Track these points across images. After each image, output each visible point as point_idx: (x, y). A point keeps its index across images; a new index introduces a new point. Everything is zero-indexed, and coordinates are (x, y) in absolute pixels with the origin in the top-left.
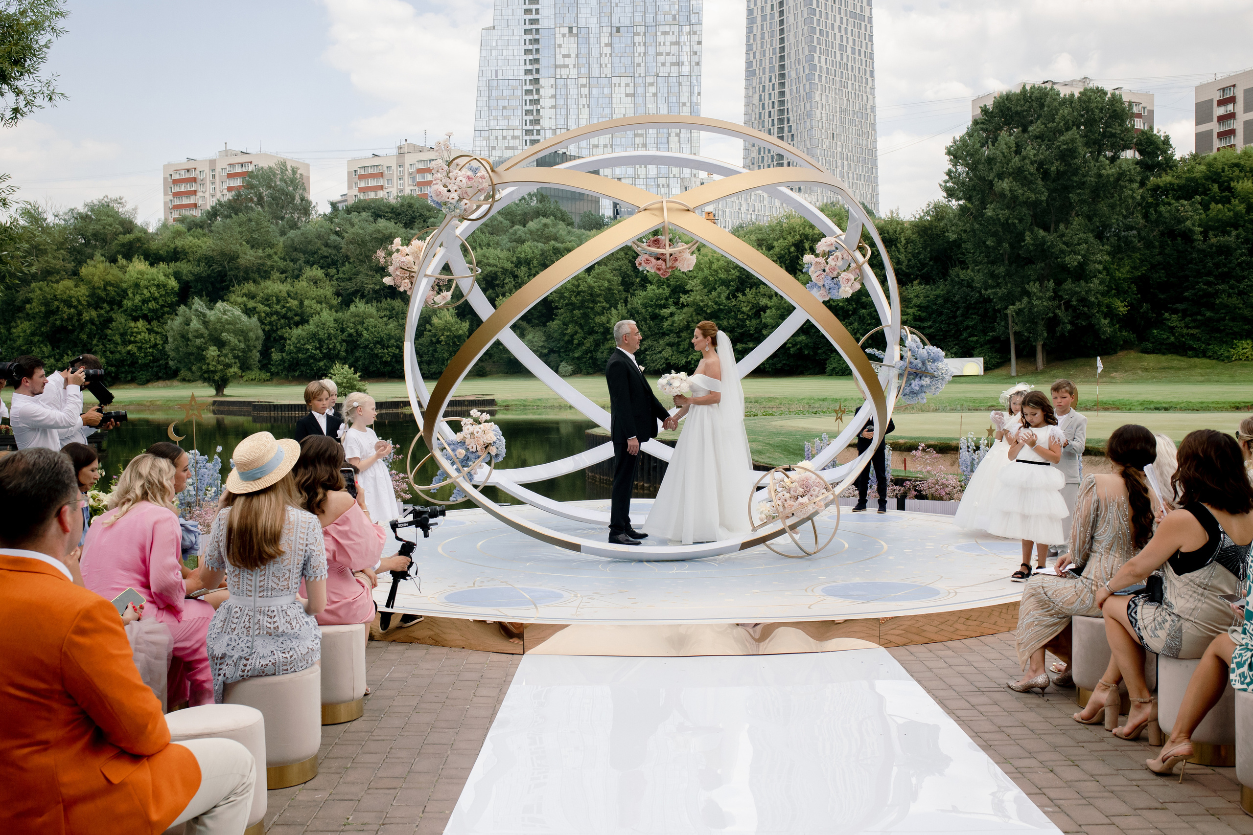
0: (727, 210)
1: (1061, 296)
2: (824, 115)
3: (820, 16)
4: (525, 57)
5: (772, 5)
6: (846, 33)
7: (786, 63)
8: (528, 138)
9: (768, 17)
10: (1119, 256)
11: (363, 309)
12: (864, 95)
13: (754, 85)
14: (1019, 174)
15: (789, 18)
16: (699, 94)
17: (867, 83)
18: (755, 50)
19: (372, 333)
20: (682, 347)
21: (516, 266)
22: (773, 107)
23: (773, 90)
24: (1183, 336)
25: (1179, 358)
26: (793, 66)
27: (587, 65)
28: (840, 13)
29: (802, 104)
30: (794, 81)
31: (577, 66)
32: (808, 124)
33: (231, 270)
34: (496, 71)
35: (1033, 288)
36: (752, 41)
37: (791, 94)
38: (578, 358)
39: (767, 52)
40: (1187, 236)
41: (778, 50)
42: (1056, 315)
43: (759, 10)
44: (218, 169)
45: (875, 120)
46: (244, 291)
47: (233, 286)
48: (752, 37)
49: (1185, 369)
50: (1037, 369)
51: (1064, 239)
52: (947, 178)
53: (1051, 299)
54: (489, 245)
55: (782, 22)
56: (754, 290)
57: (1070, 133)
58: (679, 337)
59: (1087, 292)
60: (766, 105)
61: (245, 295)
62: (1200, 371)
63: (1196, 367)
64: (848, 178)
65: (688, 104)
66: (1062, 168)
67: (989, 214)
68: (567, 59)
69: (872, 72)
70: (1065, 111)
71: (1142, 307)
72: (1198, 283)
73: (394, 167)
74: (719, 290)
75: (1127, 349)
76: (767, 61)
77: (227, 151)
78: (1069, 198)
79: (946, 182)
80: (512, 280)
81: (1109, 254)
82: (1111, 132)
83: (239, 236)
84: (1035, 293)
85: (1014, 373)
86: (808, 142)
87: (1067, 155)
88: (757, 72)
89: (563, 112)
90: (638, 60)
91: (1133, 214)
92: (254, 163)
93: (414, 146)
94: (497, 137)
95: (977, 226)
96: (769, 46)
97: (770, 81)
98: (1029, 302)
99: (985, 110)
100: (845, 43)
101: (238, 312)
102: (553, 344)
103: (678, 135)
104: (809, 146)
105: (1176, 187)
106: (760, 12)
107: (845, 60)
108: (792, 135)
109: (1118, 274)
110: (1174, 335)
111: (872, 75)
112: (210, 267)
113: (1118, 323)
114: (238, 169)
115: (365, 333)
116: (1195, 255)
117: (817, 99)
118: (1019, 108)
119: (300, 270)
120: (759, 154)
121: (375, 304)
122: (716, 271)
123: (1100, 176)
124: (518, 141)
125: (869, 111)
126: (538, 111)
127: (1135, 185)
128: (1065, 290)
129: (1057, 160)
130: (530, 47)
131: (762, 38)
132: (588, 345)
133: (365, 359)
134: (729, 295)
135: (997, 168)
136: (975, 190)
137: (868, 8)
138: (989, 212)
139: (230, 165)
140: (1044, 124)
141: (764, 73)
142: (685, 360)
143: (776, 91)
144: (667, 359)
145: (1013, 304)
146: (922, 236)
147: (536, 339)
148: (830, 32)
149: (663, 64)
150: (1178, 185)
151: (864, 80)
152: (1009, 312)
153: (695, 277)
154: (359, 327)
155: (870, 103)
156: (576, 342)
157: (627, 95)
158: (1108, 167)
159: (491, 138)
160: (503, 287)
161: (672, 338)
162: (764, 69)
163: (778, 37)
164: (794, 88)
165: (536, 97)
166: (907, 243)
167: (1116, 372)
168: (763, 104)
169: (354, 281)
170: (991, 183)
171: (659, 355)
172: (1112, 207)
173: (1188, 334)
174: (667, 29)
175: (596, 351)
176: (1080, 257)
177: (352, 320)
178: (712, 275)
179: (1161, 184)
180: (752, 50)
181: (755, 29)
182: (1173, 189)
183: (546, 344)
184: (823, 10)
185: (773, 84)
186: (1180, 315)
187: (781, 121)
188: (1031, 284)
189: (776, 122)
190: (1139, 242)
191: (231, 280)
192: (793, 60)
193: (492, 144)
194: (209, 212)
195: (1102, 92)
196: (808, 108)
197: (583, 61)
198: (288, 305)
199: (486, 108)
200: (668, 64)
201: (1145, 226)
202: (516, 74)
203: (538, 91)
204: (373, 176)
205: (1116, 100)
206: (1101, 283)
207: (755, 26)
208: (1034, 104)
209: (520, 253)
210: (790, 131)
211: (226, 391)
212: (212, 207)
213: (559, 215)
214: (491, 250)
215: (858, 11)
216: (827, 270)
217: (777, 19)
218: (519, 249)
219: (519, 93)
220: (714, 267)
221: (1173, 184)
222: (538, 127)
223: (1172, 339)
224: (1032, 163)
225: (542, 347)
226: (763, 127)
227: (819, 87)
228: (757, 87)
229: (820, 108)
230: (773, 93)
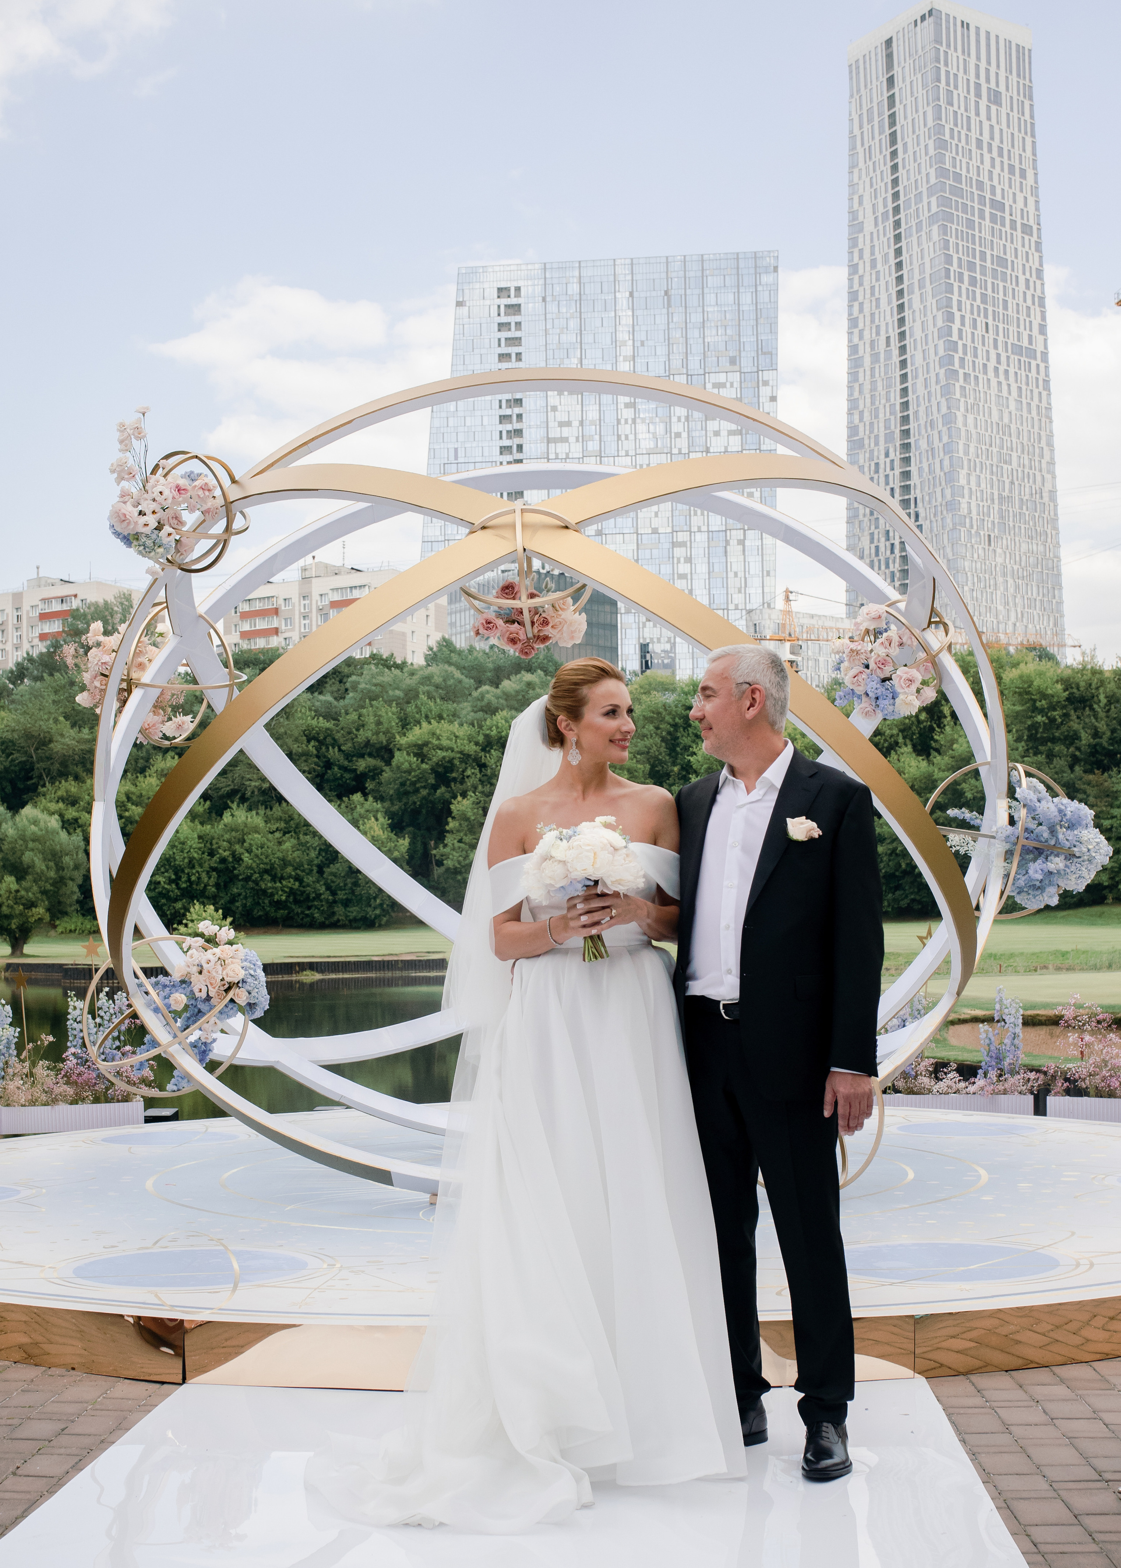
0: (821, 659)
2: (974, 507)
3: (965, 353)
4: (501, 427)
5: (888, 338)
6: (1007, 378)
7: (911, 426)
9: (882, 356)
11: (244, 818)
12: (1038, 473)
13: (861, 462)
15: (915, 356)
17: (1042, 456)
18: (861, 407)
19: (257, 856)
21: (483, 750)
23: (892, 469)
26: (923, 432)
27: (597, 437)
28: (996, 347)
29: (938, 490)
30: (924, 455)
31: (582, 439)
32: (949, 521)
33: (40, 760)
34: (456, 450)
36: (856, 394)
37: (920, 476)
39: (881, 410)
41: (898, 407)
43: (868, 346)
44: (26, 607)
45: (1056, 514)
46: (59, 793)
47: (44, 786)
48: (857, 389)
54: (440, 717)
55: (903, 364)
61: (62, 799)
64: (1015, 605)
68: (565, 429)
69: (1050, 436)
73: (295, 599)
76: (882, 425)
77: (39, 579)
80: (477, 771)
83: (53, 708)
86: (949, 550)
88: (866, 442)
90: (677, 427)
92: (80, 597)
93: (326, 566)
96: (883, 401)
97: (887, 455)
100: (1005, 393)
101: (54, 822)
103: (742, 542)
106: (868, 349)
107: (1006, 420)
111: (1050, 444)
112: (8, 756)
114: (56, 607)
115: (246, 857)
117: (963, 481)
119: (147, 760)
121: (262, 812)
125: (1046, 499)
130: (508, 412)
131: (873, 389)
133: (246, 898)
137: (1041, 338)
139: (43, 600)
141: (877, 444)
143: (897, 471)
148: (981, 376)
149: (717, 433)
151: (1037, 450)
154: (237, 847)
155: (1048, 486)
160: (462, 782)
162: (877, 437)
163: (899, 387)
164: (925, 465)
169: (229, 775)
174: (722, 378)
177: (227, 836)
180: (856, 408)
181: (861, 375)
184: (969, 343)
185: (892, 461)
191: (40, 777)
192: (922, 422)
194: (12, 672)
196: (949, 497)
197: (591, 430)
198: (127, 814)
200: (724, 433)
202: (486, 453)
204: (262, 614)
207: (861, 370)
209: (490, 729)
211: (28, 949)
212: (18, 664)
214: (444, 725)
215: (1025, 343)
217: (896, 359)
218: (488, 722)
226: (877, 527)
227: (965, 463)
228: (867, 465)
229: (967, 496)
230: (891, 474)
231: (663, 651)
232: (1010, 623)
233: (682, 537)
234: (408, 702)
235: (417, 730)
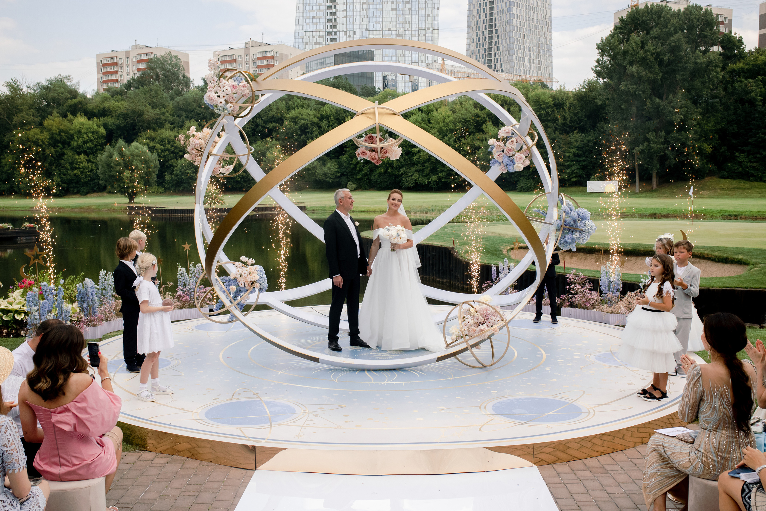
1: (669, 141)
2: (518, 23)
8: (329, 37)
10: (707, 115)
12: (544, 9)
13: (474, 3)
14: (643, 62)
16: (438, 9)
17: (546, 2)
20: (425, 172)
21: (320, 120)
22: (486, 17)
23: (486, 6)
24: (747, 168)
25: (745, 181)
29: (504, 15)
30: (499, 1)
32: (508, 28)
33: (139, 122)
35: (651, 136)
37: (497, 9)
38: (359, 179)
40: (752, 102)
42: (665, 154)
44: (131, 57)
45: (551, 25)
46: (147, 136)
47: (141, 133)
49: (748, 189)
50: (652, 188)
51: (672, 104)
52: (597, 64)
53: (662, 143)
54: (303, 106)
56: (471, 136)
57: (677, 35)
58: (424, 166)
59: (686, 139)
60: (481, 16)
61: (148, 138)
62: (758, 190)
63: (755, 187)
64: (533, 63)
65: (431, 15)
66: (672, 58)
67: (622, 88)
70: (675, 21)
71: (721, 149)
72: (758, 133)
73: (243, 56)
74: (449, 136)
75: (711, 176)
77: (136, 45)
78: (675, 77)
79: (596, 67)
80: (318, 129)
81: (701, 114)
82: (704, 34)
83: (144, 101)
84: (652, 139)
85: (637, 191)
86: (508, 40)
87: (675, 50)
89: (351, 20)
91: (717, 88)
92: (154, 53)
93: (256, 42)
94: (309, 37)
95: (616, 96)
98: (648, 145)
99: (622, 20)
101: (145, 149)
102: (344, 170)
103: (425, 35)
104: (508, 43)
105: (745, 71)
108: (498, 36)
109: (706, 127)
110: (741, 167)
112: (126, 120)
113: (705, 159)
114: (144, 57)
116: (757, 115)
117: (514, 12)
118: (644, 18)
119: (183, 122)
120: (477, 47)
122: (447, 124)
123: (696, 63)
124: (322, 39)
125: (547, 20)
126: (335, 20)
127: (719, 69)
128: (672, 137)
129: (668, 53)
132: (365, 171)
134: (455, 139)
135: (629, 58)
136: (615, 72)
138: (622, 87)
139: (139, 54)
140: (660, 29)
142: (427, 181)
143: (488, 7)
144: (416, 180)
145: (638, 146)
146: (580, 102)
147: (332, 167)
150: (747, 69)
151: (544, 0)
152: (635, 151)
153: (434, 128)
155: (549, 14)
156: (358, 169)
157: (392, 9)
158: (701, 58)
159: (305, 37)
160: (312, 133)
161: (419, 167)
164: (499, 5)
165: (334, 10)
166: (570, 106)
167: (703, 190)
168: (480, 15)
170: (625, 68)
171: (410, 178)
172: (704, 83)
173: (750, 166)
175: (371, 174)
176: (682, 116)
178: (445, 127)
179: (736, 69)
182: (744, 72)
183: (339, 170)
185: (486, 2)
186: (746, 154)
187: (491, 26)
188: (650, 133)
189: (487, 27)
190: (721, 106)
191: (139, 129)
193: (306, 41)
194: (126, 84)
195: (699, 8)
196: (508, 18)
198: (175, 145)
199: (302, 18)
201: (725, 96)
203: (335, 7)
204: (230, 62)
205: (708, 13)
206: (695, 133)
208: (655, 16)
209: (323, 112)
210: (496, 33)
211: (136, 200)
212: (128, 81)
213: (348, 87)
214: (304, 110)
216: (505, 151)
218: (322, 109)
219: (323, 8)
220: (446, 121)
221: (744, 69)
222: (335, 30)
223: (741, 169)
224: (652, 54)
225: (336, 172)
226: (479, 30)
227: (516, 4)
228: (476, 4)
229: (516, 18)
230: (486, 8)
231: (392, 79)
232: (531, 71)
233: (401, 32)
234: (290, 100)
235: (293, 112)
